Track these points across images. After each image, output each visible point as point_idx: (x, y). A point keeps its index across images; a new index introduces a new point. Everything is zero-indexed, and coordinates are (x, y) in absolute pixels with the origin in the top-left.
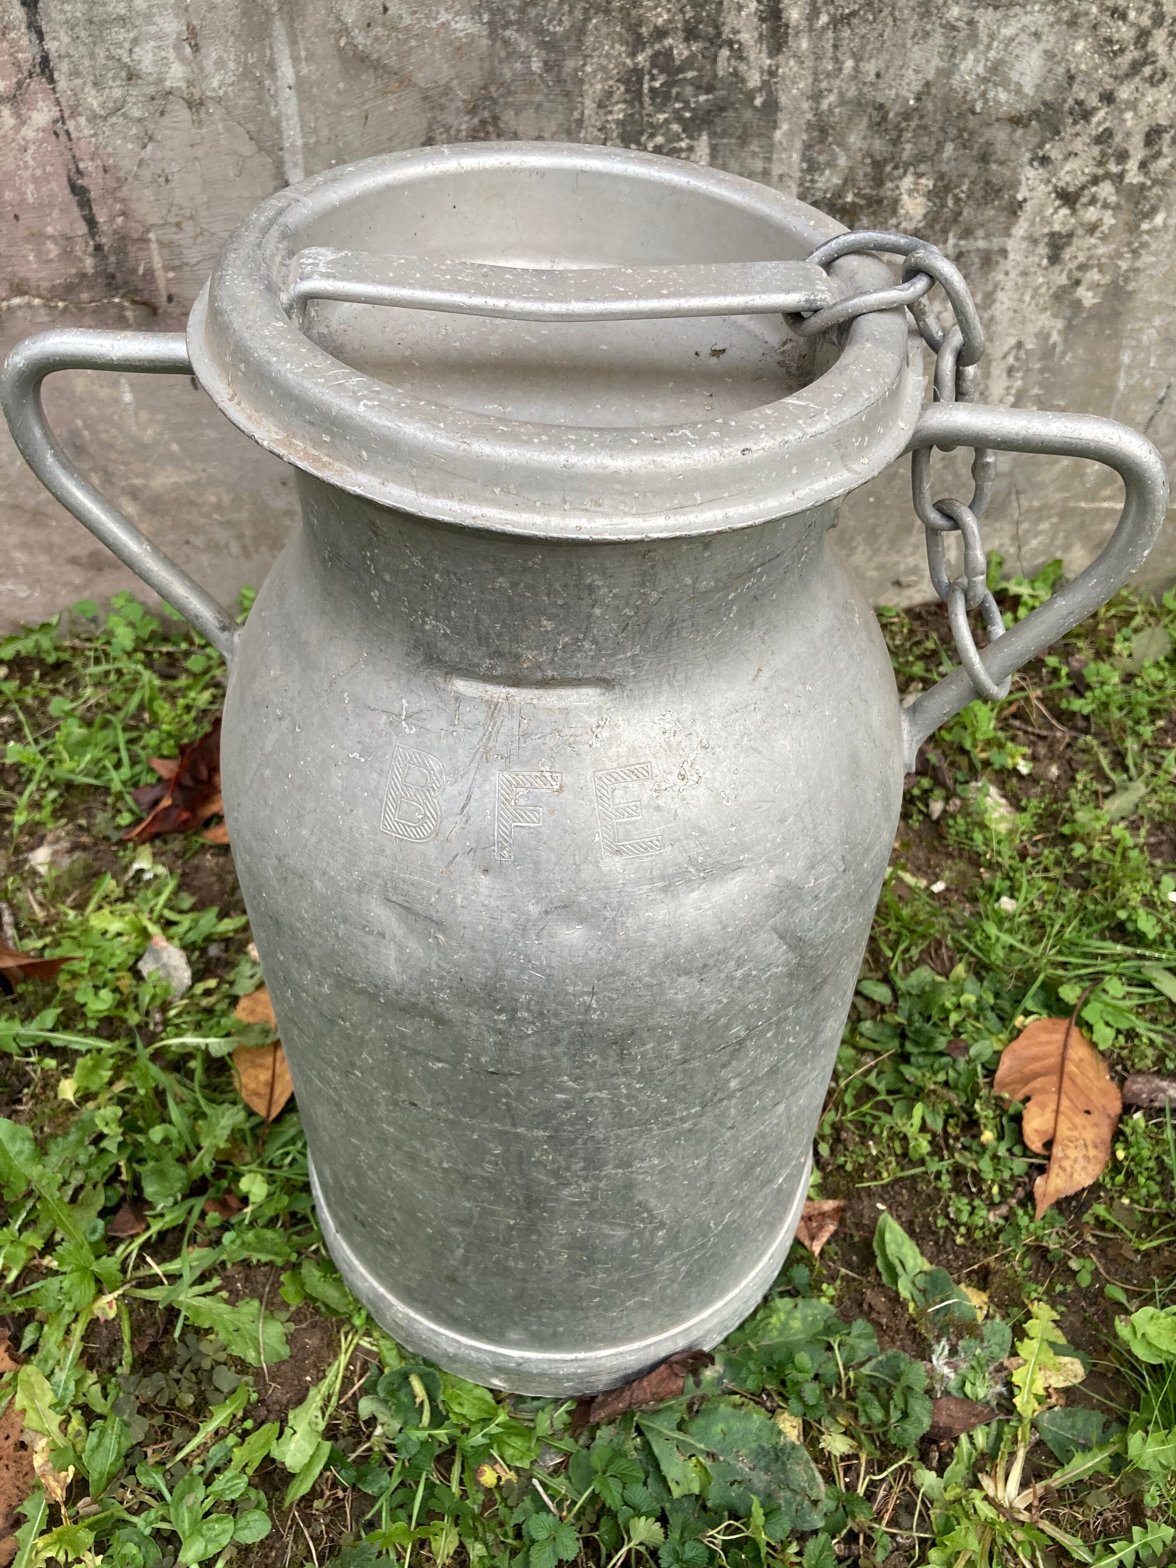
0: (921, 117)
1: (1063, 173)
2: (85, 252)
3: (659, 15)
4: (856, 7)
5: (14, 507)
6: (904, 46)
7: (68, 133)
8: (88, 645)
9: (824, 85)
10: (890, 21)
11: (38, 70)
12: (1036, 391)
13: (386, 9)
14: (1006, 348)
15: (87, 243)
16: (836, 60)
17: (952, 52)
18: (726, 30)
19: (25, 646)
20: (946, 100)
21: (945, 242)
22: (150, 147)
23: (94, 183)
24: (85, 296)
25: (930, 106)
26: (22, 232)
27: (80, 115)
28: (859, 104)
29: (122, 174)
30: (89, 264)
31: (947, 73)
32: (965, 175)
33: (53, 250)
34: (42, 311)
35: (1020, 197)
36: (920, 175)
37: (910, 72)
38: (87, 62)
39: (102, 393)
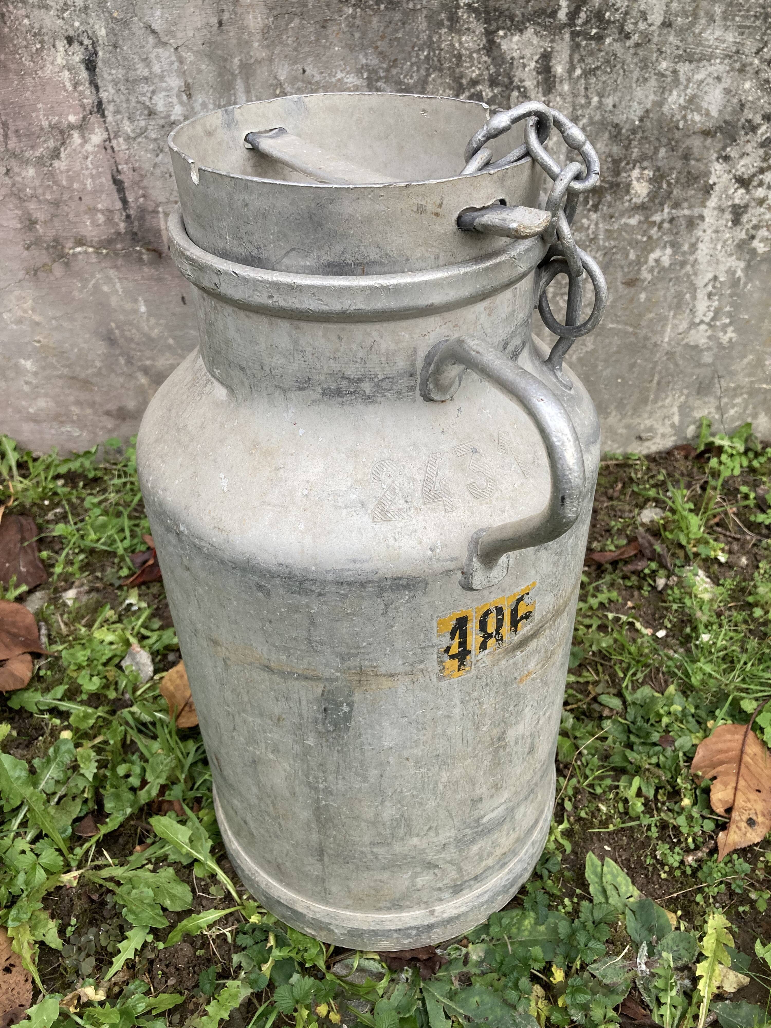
0: (643, 132)
1: (739, 166)
2: (120, 219)
3: (474, 71)
4: (599, 64)
5: (73, 378)
6: (631, 87)
7: (112, 148)
8: (114, 467)
9: (579, 112)
10: (621, 72)
11: (95, 110)
12: (728, 309)
13: (304, 71)
14: (706, 280)
15: (121, 214)
16: (587, 97)
17: (663, 90)
18: (516, 80)
19: (74, 466)
20: (659, 121)
21: (662, 210)
22: (161, 156)
23: (127, 178)
24: (119, 246)
25: (649, 125)
26: (83, 208)
27: (120, 137)
28: (603, 124)
29: (143, 173)
30: (122, 226)
31: (660, 104)
32: (674, 168)
33: (101, 218)
34: (93, 256)
35: (711, 182)
36: (644, 168)
37: (635, 103)
38: (125, 105)
39: (128, 306)
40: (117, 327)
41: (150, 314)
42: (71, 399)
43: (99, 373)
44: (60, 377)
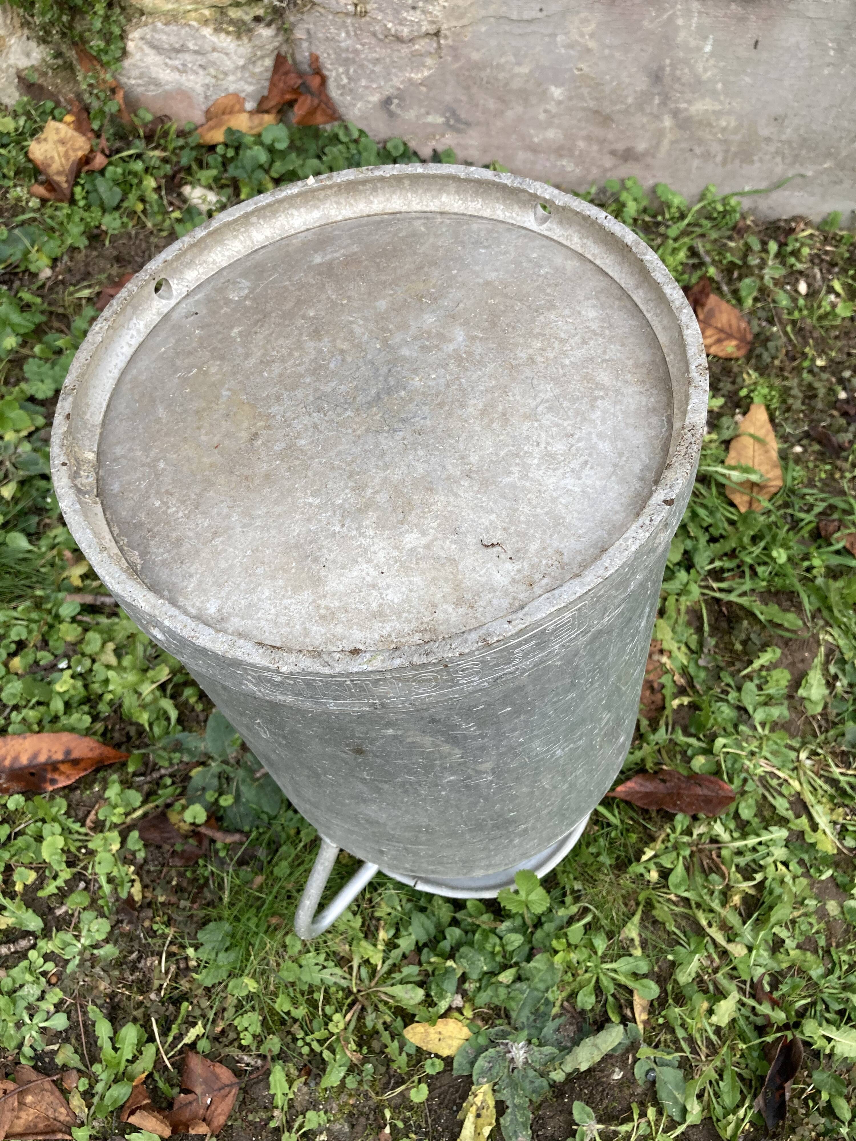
39: (693, 43)
40: (671, 65)
41: (712, 54)
42: (584, 133)
43: (626, 112)
44: (584, 109)
